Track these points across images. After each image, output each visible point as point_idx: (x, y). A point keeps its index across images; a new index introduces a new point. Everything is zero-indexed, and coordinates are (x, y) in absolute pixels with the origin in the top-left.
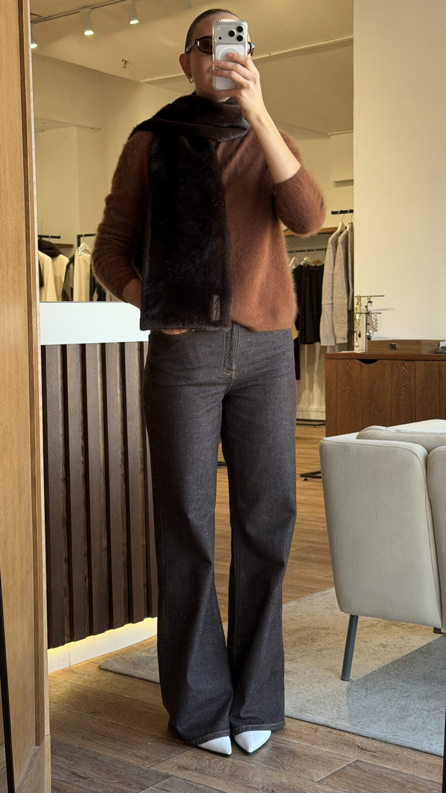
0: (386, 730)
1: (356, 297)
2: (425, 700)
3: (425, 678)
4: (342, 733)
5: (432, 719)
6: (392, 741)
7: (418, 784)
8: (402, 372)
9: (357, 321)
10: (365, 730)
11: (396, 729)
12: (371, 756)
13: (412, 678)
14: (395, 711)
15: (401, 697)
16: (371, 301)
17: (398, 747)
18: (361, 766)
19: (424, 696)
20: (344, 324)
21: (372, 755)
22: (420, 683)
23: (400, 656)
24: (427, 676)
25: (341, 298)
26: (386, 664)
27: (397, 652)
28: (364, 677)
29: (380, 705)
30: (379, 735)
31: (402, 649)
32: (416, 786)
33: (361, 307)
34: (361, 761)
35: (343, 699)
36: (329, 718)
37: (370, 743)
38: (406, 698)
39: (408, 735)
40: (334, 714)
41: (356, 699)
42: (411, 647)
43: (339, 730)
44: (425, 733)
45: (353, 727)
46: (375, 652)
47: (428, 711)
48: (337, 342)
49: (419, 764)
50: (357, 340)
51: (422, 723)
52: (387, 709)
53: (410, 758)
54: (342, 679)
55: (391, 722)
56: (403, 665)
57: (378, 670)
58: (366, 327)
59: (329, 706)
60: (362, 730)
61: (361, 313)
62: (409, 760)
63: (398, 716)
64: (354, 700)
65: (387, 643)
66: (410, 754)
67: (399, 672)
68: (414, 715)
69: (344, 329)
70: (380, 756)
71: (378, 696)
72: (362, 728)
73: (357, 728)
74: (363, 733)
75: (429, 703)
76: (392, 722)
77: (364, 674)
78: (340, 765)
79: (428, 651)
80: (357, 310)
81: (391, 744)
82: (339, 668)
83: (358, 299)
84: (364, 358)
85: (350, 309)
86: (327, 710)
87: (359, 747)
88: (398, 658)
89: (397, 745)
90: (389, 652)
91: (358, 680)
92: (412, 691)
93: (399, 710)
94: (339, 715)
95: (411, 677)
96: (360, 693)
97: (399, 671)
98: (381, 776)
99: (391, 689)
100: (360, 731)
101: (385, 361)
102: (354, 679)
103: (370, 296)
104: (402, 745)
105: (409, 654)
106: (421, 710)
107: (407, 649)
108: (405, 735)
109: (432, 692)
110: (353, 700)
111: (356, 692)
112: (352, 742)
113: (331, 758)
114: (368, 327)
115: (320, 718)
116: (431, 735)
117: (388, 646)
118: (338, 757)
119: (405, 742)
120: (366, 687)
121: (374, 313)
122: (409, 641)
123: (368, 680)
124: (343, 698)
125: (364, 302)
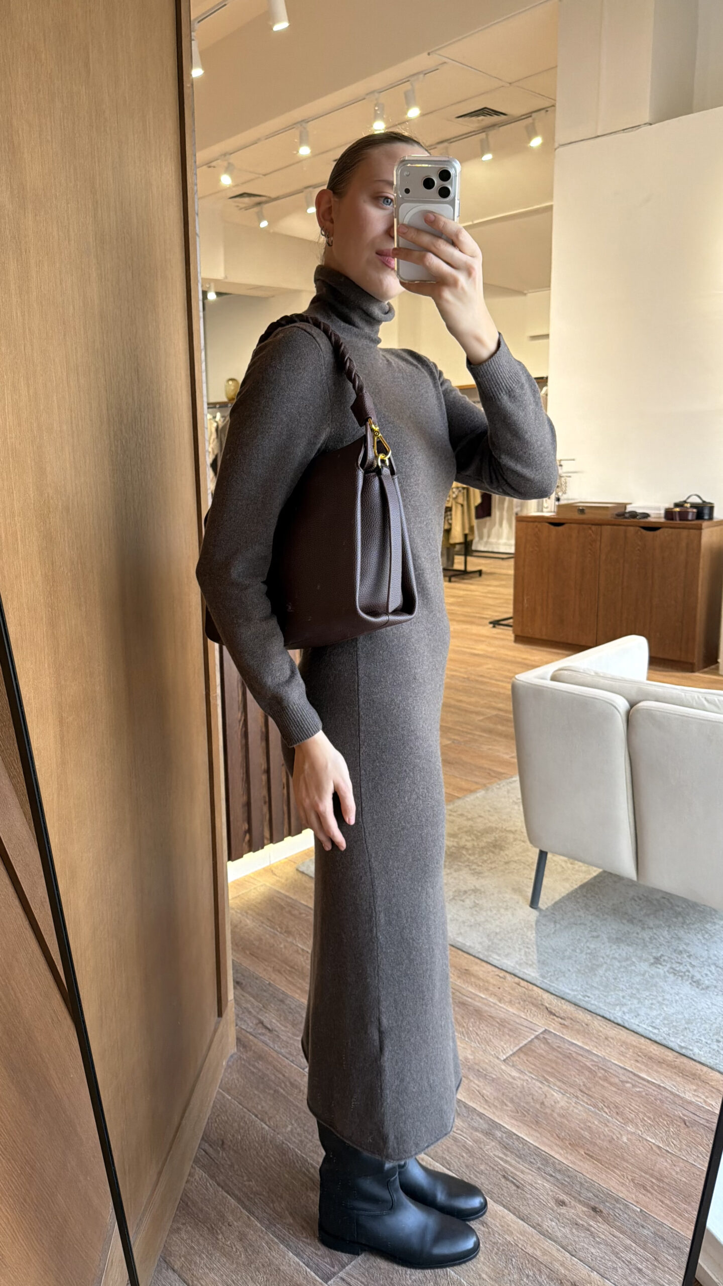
2: (616, 945)
4: (531, 986)
5: (624, 974)
6: (583, 1004)
7: (610, 1073)
8: (588, 536)
11: (585, 986)
13: (601, 911)
14: (585, 957)
15: (591, 937)
17: (589, 1012)
18: (550, 1039)
19: (615, 937)
21: (561, 1024)
22: (610, 918)
24: (616, 909)
28: (553, 904)
29: (569, 948)
30: (569, 994)
32: (608, 1077)
34: (549, 1031)
35: (532, 935)
36: (517, 962)
37: (561, 1005)
38: (596, 940)
40: (522, 958)
41: (545, 937)
43: (527, 981)
44: (617, 994)
45: (540, 978)
47: (619, 961)
49: (611, 1041)
51: (614, 979)
52: (576, 954)
53: (601, 1032)
54: (531, 907)
57: (567, 896)
59: (517, 945)
60: (552, 984)
63: (588, 966)
66: (601, 1024)
70: (570, 1025)
71: (567, 933)
72: (550, 980)
73: (544, 981)
74: (551, 988)
75: (619, 949)
76: (582, 974)
77: (553, 901)
81: (582, 1008)
82: (529, 890)
86: (515, 951)
87: (547, 1009)
88: (586, 881)
91: (547, 909)
92: (602, 928)
93: (589, 957)
94: (528, 960)
96: (549, 928)
97: (587, 899)
98: (569, 1056)
99: (580, 924)
102: (544, 908)
104: (592, 1011)
106: (612, 958)
108: (596, 997)
109: (623, 932)
110: (541, 937)
111: (544, 926)
112: (541, 1001)
115: (506, 961)
116: (623, 997)
118: (525, 1023)
120: (554, 920)
123: (557, 910)
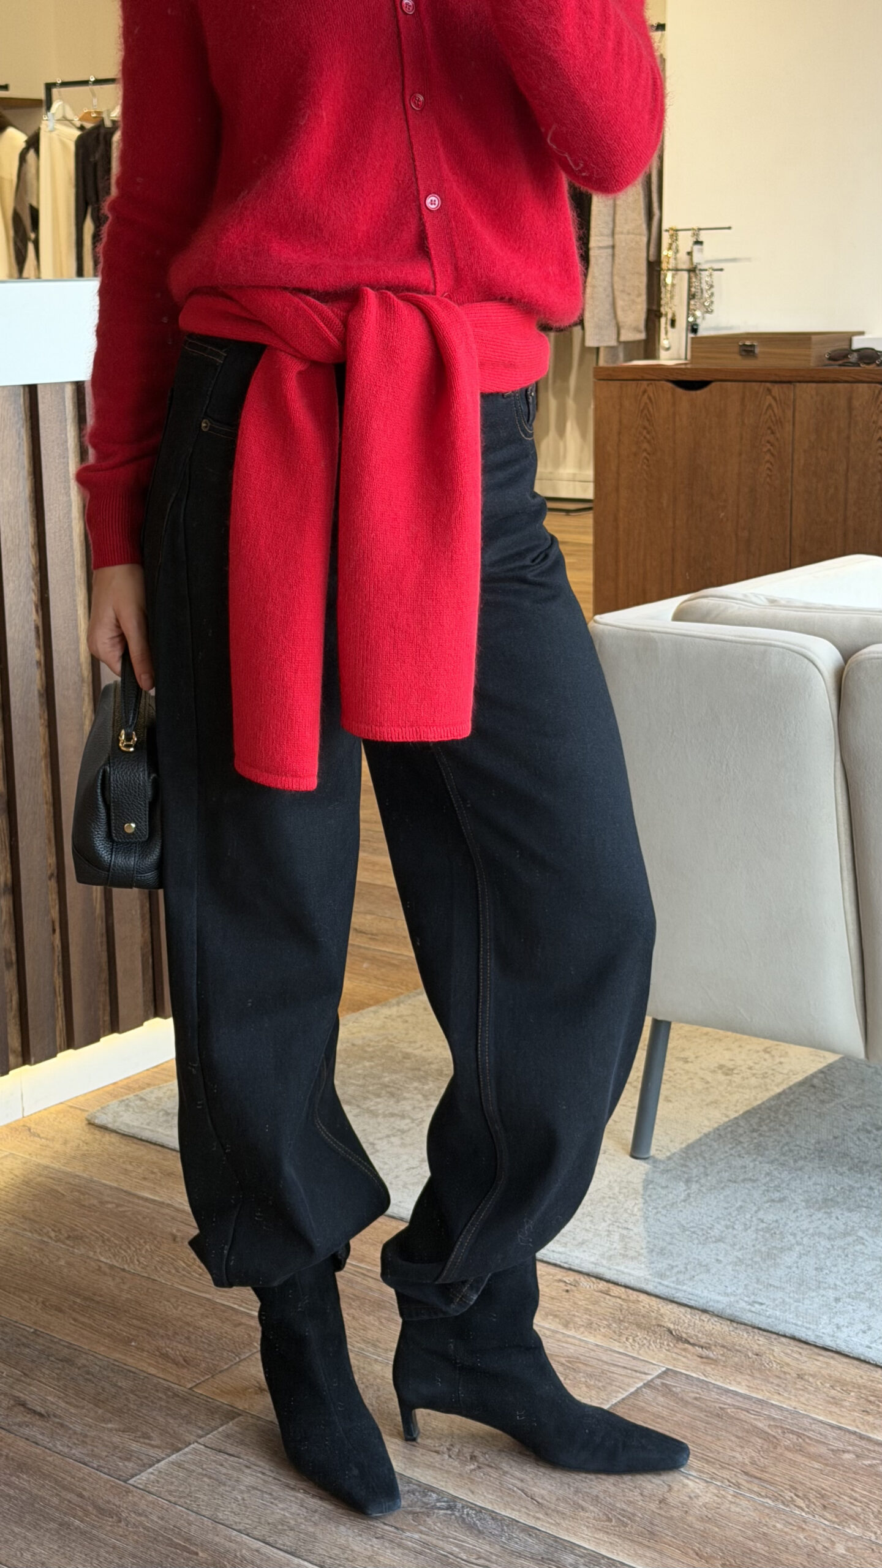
0: (734, 1289)
1: (667, 231)
2: (823, 1211)
3: (821, 1153)
4: (634, 1295)
5: (840, 1259)
6: (748, 1317)
7: (809, 1437)
8: (765, 408)
9: (669, 288)
10: (685, 1288)
11: (756, 1286)
12: (699, 1359)
13: (791, 1154)
14: (754, 1236)
15: (767, 1202)
16: (700, 240)
17: (761, 1332)
18: (678, 1386)
19: (820, 1198)
20: (639, 295)
21: (701, 1357)
22: (811, 1165)
23: (762, 1097)
24: (825, 1149)
25: (633, 233)
26: (732, 1117)
27: (755, 1087)
28: (681, 1150)
29: (718, 1223)
30: (718, 1302)
31: (768, 1081)
32: (803, 1444)
33: (679, 255)
34: (676, 1372)
36: (602, 1256)
37: (697, 1322)
38: (779, 1205)
39: (784, 1301)
40: (615, 1245)
41: (664, 1207)
42: (787, 1074)
43: (626, 1287)
44: (823, 1296)
45: (657, 1280)
46: (706, 1086)
47: (829, 1239)
48: (623, 338)
49: (811, 1379)
50: (666, 333)
51: (816, 1269)
52: (735, 1232)
53: (788, 1365)
54: (633, 1156)
55: (744, 1266)
56: (771, 1121)
57: (714, 1132)
58: (689, 304)
59: (604, 1224)
60: (679, 1287)
61: (677, 270)
62: (786, 1369)
63: (760, 1251)
64: (660, 1210)
65: (733, 1063)
66: (789, 1352)
67: (761, 1139)
68: (798, 1248)
69: (639, 307)
70: (720, 1357)
71: (716, 1198)
72: (678, 1282)
73: (666, 1283)
74: (680, 1296)
75: (830, 1217)
76: (747, 1266)
77: (682, 1143)
78: (629, 1385)
79: (828, 1086)
80: (668, 263)
81: (745, 1324)
82: (625, 1128)
83: (672, 236)
84: (680, 378)
85: (652, 258)
86: (599, 1235)
87: (671, 1333)
88: (759, 1102)
89: (760, 1329)
90: (738, 1087)
91: (669, 1158)
92: (793, 1184)
93: (763, 1237)
94: (625, 1248)
95: (791, 1151)
96: (674, 1192)
97: (760, 1135)
98: (720, 1414)
99: (744, 1181)
100: (674, 1292)
101: (729, 384)
102: (661, 1156)
103: (700, 229)
104: (770, 1329)
105: (784, 1092)
106: (813, 1235)
107: (779, 1078)
108: (777, 1302)
109: (838, 1188)
110: (656, 1208)
111: (663, 1188)
112: (656, 1318)
113: (606, 1363)
114: (692, 302)
115: (581, 1255)
116: (837, 1300)
117: (735, 1071)
118: (623, 1361)
119: (777, 1322)
120: (686, 1176)
121: (706, 270)
122: (782, 1060)
123: (691, 1159)
124: (636, 1204)
125: (685, 241)
